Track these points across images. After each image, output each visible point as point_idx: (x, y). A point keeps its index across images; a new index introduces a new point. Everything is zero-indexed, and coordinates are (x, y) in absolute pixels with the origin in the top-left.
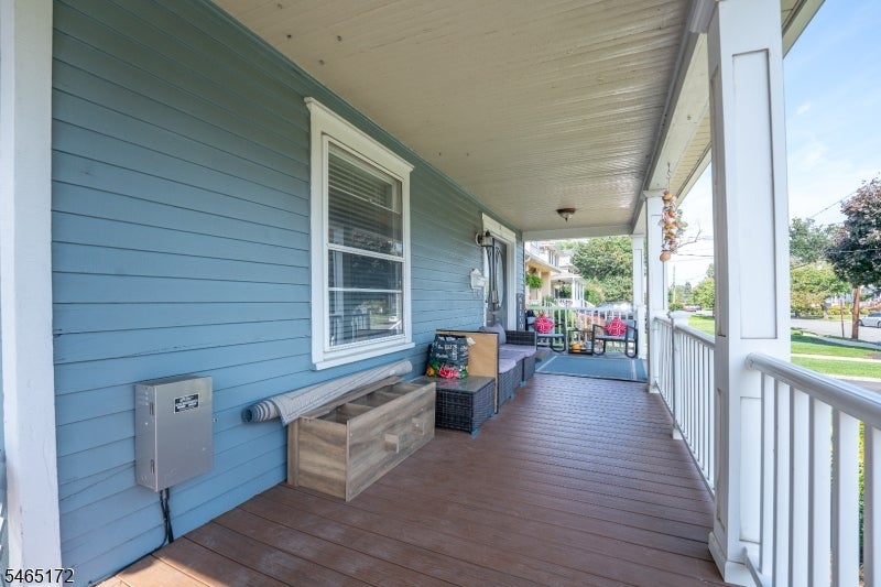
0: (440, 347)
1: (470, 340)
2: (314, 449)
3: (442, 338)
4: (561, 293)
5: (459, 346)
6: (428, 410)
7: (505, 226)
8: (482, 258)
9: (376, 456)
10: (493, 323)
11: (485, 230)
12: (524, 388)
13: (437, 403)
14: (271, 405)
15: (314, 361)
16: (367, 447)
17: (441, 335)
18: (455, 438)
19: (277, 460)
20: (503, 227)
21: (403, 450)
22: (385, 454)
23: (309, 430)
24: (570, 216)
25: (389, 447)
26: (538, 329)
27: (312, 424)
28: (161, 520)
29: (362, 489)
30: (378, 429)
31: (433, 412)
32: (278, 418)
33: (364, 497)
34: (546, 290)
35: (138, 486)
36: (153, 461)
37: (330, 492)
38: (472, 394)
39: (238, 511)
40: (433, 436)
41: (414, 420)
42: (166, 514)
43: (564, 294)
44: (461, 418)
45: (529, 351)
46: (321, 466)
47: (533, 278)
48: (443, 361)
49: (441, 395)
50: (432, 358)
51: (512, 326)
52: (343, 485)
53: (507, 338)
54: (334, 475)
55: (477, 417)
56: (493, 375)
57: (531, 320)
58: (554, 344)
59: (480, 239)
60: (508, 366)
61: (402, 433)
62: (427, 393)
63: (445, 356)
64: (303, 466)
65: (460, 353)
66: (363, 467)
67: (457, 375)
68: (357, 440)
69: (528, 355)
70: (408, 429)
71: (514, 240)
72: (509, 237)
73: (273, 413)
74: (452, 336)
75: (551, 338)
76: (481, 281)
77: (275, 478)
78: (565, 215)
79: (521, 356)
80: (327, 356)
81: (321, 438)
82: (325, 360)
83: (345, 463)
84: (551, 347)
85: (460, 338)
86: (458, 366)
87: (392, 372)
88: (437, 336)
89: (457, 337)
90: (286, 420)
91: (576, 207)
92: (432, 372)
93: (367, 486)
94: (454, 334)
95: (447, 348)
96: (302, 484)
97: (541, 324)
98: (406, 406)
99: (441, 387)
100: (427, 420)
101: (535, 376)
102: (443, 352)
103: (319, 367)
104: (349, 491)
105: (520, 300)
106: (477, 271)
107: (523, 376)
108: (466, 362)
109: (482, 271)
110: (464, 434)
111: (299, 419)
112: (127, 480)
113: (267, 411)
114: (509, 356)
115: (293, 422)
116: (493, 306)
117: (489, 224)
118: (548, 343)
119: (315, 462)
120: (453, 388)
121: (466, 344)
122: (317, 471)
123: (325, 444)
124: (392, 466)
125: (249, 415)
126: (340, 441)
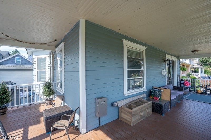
0: (153, 92)
1: (162, 90)
2: (125, 113)
3: (154, 89)
4: (194, 71)
5: (159, 92)
6: (150, 107)
7: (173, 56)
8: (166, 66)
9: (138, 117)
10: (169, 83)
11: (167, 59)
12: (179, 103)
13: (153, 106)
14: (116, 103)
15: (124, 94)
16: (136, 115)
17: (154, 88)
18: (157, 115)
19: (117, 114)
20: (172, 57)
21: (144, 116)
22: (140, 117)
23: (124, 109)
24: (196, 52)
25: (140, 116)
26: (184, 85)
27: (124, 108)
28: (99, 122)
29: (135, 124)
30: (138, 111)
31: (151, 108)
32: (118, 106)
33: (135, 126)
34: (188, 71)
35: (96, 116)
36: (98, 112)
37: (128, 123)
38: (162, 105)
39: (110, 123)
40: (151, 114)
41: (147, 110)
42: (99, 121)
43: (196, 72)
44: (159, 110)
45: (181, 93)
46: (126, 117)
47: (184, 68)
48: (154, 95)
49: (154, 104)
50: (151, 94)
51: (175, 84)
52: (131, 122)
53: (174, 88)
54: (129, 120)
55: (164, 111)
56: (169, 100)
57: (182, 82)
58: (191, 89)
59: (165, 61)
60: (174, 97)
61: (144, 113)
62: (150, 104)
63: (155, 94)
64: (122, 116)
65: (159, 94)
66: (135, 119)
67: (158, 99)
68: (134, 113)
69: (180, 94)
70: (145, 112)
71: (176, 60)
72: (175, 59)
73: (117, 105)
74: (157, 89)
75: (189, 88)
76: (165, 73)
77: (116, 118)
78: (194, 52)
79: (179, 94)
80: (127, 93)
81: (126, 111)
82: (127, 94)
83: (131, 118)
84: (190, 90)
85: (159, 89)
86: (159, 97)
87: (141, 97)
88: (153, 88)
89: (158, 89)
90: (119, 107)
91: (198, 50)
92: (151, 97)
93: (136, 123)
94: (158, 88)
95: (156, 92)
96: (122, 120)
97: (186, 83)
98: (145, 106)
99: (154, 102)
100: (150, 110)
101: (183, 99)
102: (154, 93)
103: (125, 95)
104: (132, 124)
105: (178, 76)
106: (164, 70)
107: (179, 99)
108: (161, 96)
109: (166, 70)
110: (160, 115)
111: (122, 107)
112: (94, 114)
113: (116, 104)
114: (174, 94)
115: (120, 107)
116: (169, 78)
117: (168, 57)
118: (188, 89)
119: (125, 116)
120: (157, 103)
121: (161, 91)
122: (125, 118)
123: (127, 113)
124: (142, 120)
125: (112, 105)
126: (130, 113)
